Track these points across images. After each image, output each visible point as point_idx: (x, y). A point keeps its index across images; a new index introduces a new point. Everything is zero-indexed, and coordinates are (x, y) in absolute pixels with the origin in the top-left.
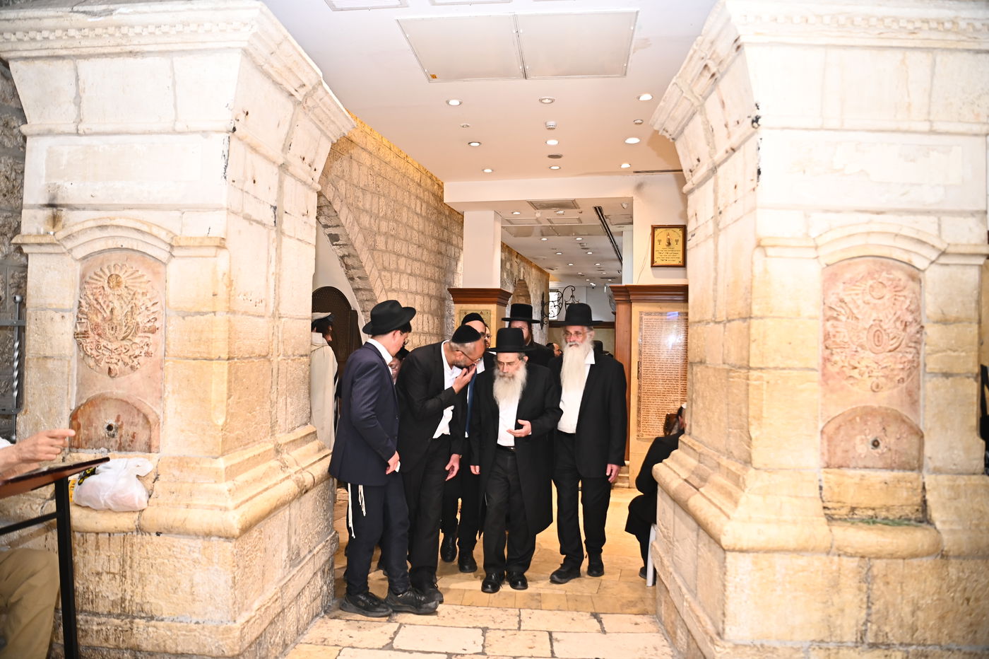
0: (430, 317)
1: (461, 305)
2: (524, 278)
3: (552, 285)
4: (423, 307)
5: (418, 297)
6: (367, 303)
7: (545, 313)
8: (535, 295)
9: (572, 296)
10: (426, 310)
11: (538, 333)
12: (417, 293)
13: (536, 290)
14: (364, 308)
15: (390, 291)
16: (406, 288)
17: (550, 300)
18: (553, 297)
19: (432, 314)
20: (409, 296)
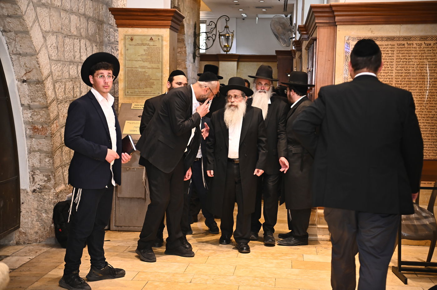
0: (88, 43)
1: (126, 29)
2: (178, 5)
3: (202, 16)
4: (80, 30)
5: (74, 18)
6: (8, 20)
7: (196, 46)
8: (188, 24)
9: (226, 27)
10: (83, 34)
11: (191, 67)
12: (72, 12)
13: (189, 20)
14: (4, 27)
15: (39, 6)
16: (59, 4)
17: (201, 32)
18: (203, 28)
19: (90, 40)
20: (63, 14)
